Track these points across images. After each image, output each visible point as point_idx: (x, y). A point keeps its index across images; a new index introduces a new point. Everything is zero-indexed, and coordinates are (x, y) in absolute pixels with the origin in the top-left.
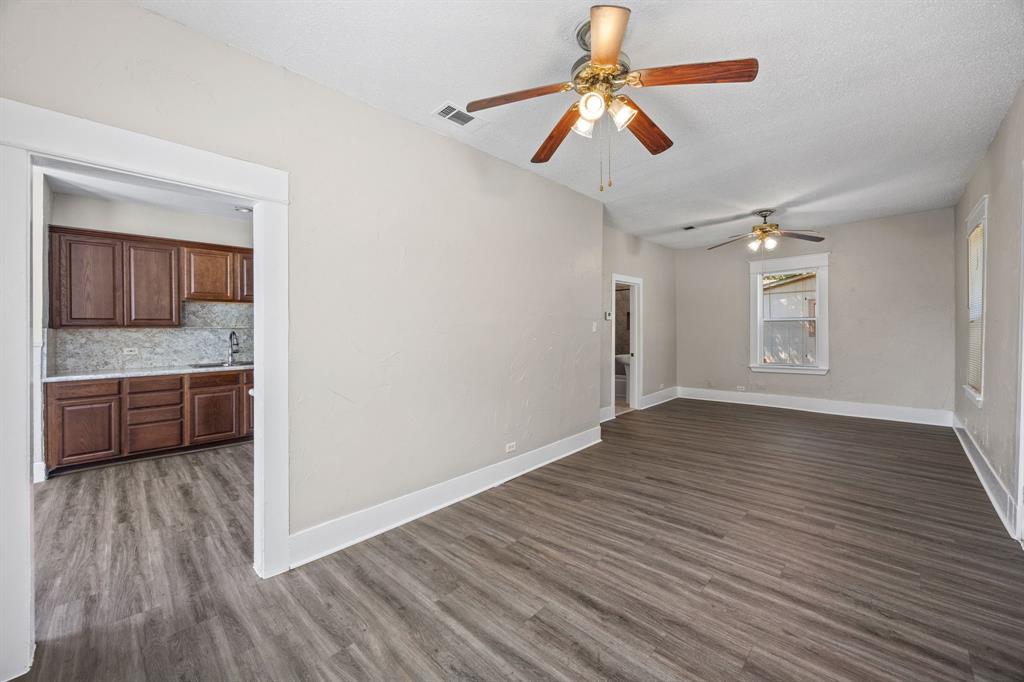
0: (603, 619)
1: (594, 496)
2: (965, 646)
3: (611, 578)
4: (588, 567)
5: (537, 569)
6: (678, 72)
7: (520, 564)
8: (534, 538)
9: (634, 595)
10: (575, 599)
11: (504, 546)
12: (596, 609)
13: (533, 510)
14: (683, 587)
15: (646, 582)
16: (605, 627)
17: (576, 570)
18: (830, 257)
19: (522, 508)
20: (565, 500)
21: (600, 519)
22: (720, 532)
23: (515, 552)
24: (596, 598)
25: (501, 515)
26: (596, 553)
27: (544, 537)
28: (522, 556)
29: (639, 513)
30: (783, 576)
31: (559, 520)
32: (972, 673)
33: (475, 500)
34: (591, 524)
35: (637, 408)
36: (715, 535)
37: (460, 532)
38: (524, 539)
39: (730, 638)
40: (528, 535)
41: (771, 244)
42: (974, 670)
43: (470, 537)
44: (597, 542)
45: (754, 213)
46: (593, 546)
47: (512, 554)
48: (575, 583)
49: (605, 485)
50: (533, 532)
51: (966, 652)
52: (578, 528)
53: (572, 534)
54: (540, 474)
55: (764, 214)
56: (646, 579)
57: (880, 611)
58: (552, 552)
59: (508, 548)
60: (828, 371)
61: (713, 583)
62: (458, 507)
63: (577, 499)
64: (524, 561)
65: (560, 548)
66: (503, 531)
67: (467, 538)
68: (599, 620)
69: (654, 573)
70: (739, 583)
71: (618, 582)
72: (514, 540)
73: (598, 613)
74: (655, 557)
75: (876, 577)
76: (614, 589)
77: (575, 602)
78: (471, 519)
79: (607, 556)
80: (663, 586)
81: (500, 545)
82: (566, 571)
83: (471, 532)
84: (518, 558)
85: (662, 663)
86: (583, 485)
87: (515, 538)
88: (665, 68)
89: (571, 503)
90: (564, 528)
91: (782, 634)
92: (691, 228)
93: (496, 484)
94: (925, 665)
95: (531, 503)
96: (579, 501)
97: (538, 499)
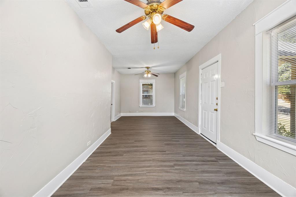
0: (164, 192)
1: (125, 152)
2: (214, 157)
3: (154, 177)
4: (145, 177)
5: (131, 187)
6: (177, 21)
7: (123, 189)
8: (119, 176)
9: (163, 179)
10: (151, 191)
11: (111, 185)
12: (160, 190)
13: (109, 165)
14: (171, 169)
15: (163, 173)
16: (167, 194)
17: (143, 180)
18: (156, 80)
19: (105, 166)
20: (117, 157)
21: (134, 159)
22: (164, 150)
23: (117, 185)
24: (157, 186)
25: (98, 173)
26: (143, 171)
27: (122, 174)
28: (121, 185)
29: (143, 153)
30: (184, 156)
31: (123, 165)
32: (218, 162)
33: (79, 171)
34: (133, 162)
35: (113, 121)
36: (164, 152)
37: (84, 189)
38: (116, 178)
39: (190, 178)
40: (116, 176)
41: (150, 75)
42: (218, 161)
43: (91, 189)
44: (140, 167)
45: (146, 67)
46: (140, 169)
47: (116, 187)
48: (147, 185)
49: (125, 147)
50: (117, 174)
51: (214, 158)
52: (130, 165)
53: (131, 168)
54: (99, 150)
55: (148, 68)
56: (162, 172)
57: (201, 156)
58: (130, 178)
59: (113, 185)
60: (155, 106)
61: (175, 165)
62: (72, 178)
63: (121, 155)
64: (123, 187)
65: (131, 175)
66: (104, 179)
67: (90, 191)
68: (164, 193)
69: (162, 169)
70: (180, 162)
71: (157, 177)
72: (113, 181)
73: (161, 191)
74: (158, 164)
75: (194, 149)
76: (158, 180)
77: (152, 192)
78: (85, 181)
79: (147, 170)
80: (167, 172)
81: (108, 186)
82: (140, 182)
83: (90, 186)
84: (120, 187)
85: (187, 195)
86: (119, 149)
87: (112, 179)
88: (174, 18)
89: (121, 157)
90: (126, 167)
91: (196, 170)
92: (130, 68)
93: (84, 161)
94: (214, 164)
95: (106, 163)
96: (123, 156)
97: (108, 160)
